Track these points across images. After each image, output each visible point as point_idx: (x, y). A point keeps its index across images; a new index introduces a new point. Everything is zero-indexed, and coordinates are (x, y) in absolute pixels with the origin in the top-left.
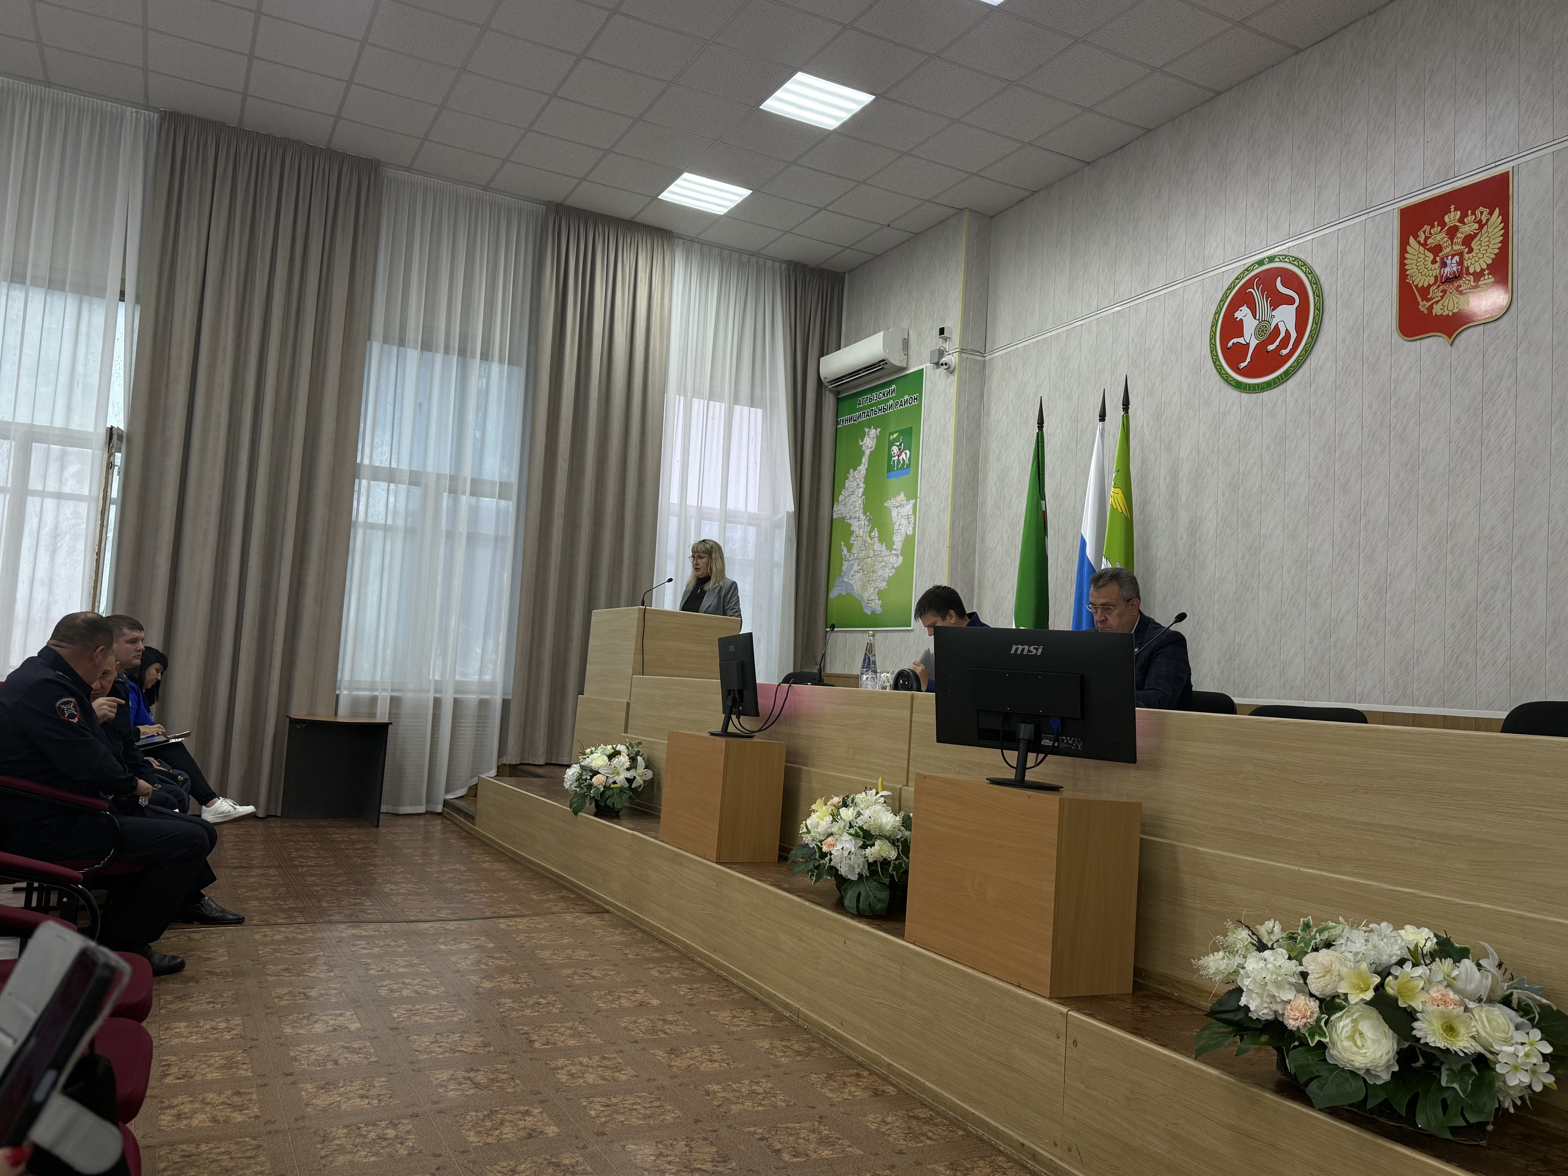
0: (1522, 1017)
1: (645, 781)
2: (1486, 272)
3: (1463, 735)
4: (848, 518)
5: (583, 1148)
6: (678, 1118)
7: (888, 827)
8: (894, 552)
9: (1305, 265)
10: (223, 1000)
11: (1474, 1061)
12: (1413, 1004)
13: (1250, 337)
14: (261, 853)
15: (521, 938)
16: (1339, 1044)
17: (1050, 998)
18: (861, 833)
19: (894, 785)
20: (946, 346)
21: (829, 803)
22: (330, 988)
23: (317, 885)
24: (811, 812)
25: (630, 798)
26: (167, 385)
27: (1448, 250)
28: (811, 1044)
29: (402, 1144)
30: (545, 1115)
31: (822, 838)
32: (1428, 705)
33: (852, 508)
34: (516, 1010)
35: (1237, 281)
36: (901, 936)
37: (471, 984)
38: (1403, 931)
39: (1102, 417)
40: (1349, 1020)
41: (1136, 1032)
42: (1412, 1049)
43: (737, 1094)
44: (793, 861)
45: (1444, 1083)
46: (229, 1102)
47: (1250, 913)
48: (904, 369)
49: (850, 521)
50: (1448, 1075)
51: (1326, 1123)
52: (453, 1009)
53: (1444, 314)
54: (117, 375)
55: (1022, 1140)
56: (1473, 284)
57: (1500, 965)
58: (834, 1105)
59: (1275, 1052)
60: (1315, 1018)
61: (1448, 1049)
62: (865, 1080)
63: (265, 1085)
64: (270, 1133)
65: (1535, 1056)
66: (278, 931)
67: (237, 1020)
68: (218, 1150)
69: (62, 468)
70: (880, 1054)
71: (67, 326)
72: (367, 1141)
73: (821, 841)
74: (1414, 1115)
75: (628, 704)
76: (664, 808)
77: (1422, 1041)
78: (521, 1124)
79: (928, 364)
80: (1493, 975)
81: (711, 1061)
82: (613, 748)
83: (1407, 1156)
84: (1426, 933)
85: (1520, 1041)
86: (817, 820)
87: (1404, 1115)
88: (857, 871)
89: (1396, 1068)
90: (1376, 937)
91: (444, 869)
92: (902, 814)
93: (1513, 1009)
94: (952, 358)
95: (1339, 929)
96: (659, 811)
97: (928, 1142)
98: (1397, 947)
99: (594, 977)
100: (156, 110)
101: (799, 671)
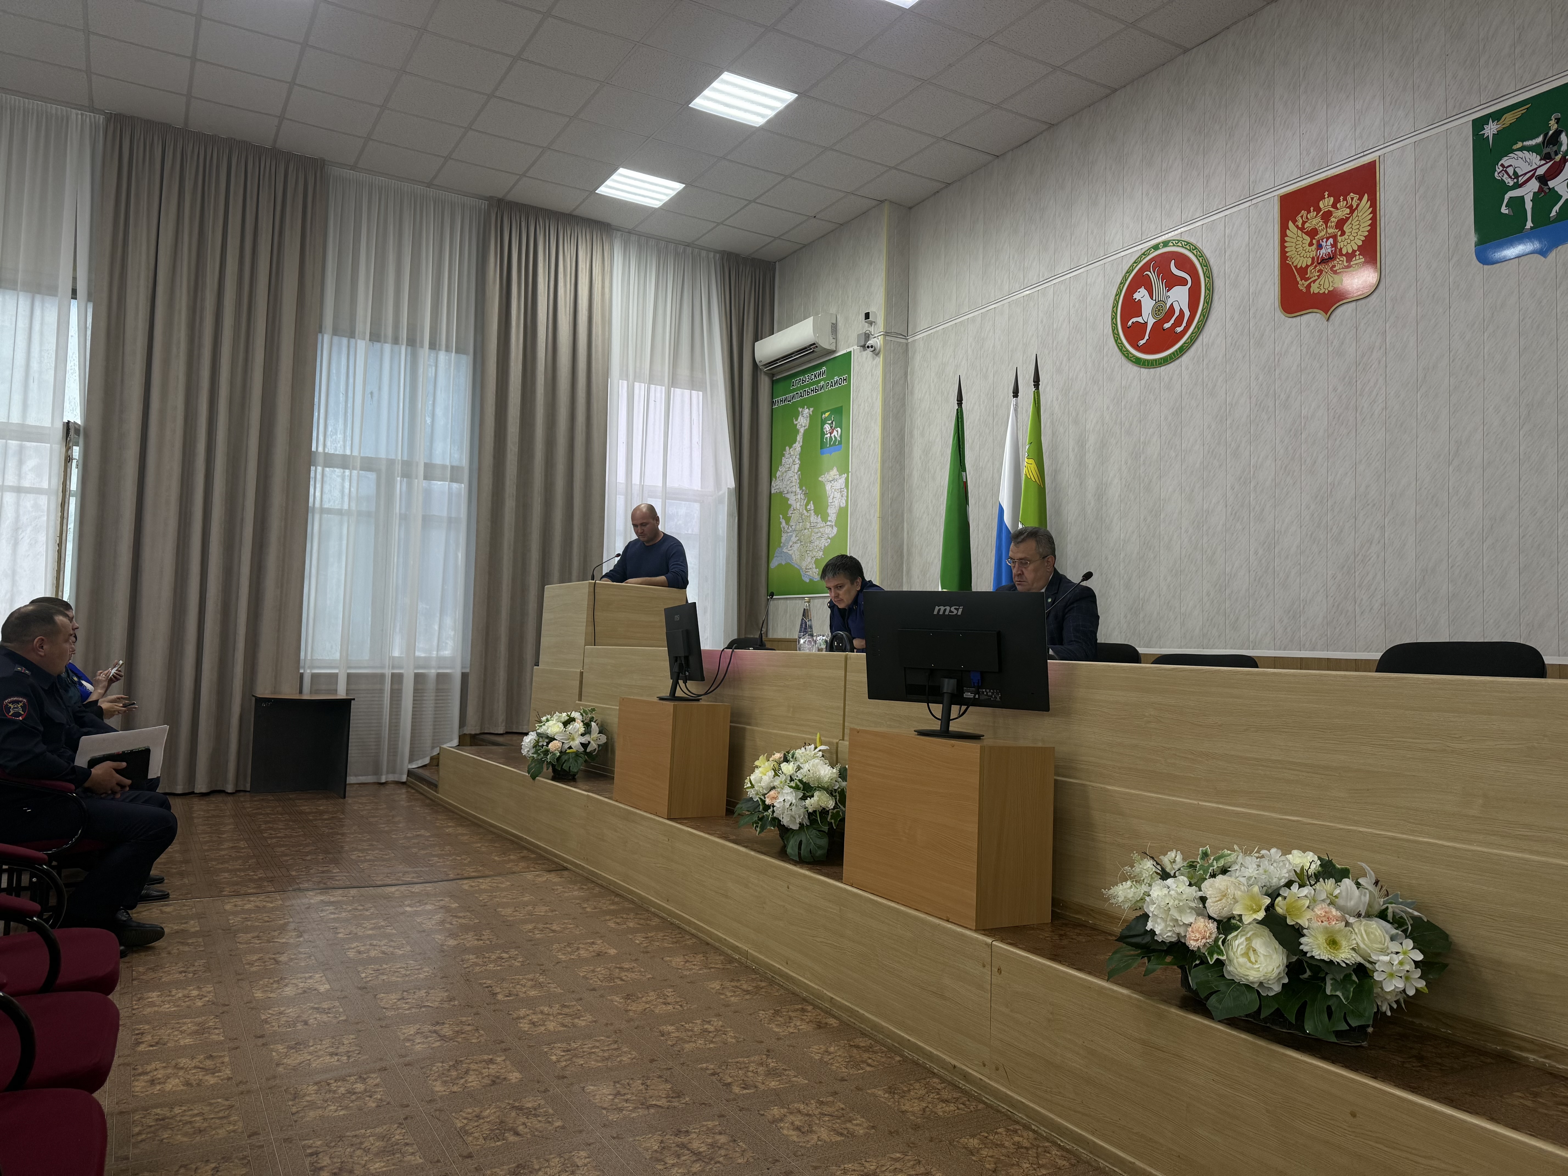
0: (1396, 929)
1: (599, 745)
2: (1358, 253)
3: (1341, 676)
4: (786, 492)
5: (544, 1092)
6: (634, 1058)
7: (826, 779)
8: (829, 523)
9: (1196, 248)
10: (195, 968)
11: (1354, 970)
12: (1299, 921)
13: (1148, 317)
14: (230, 827)
15: (484, 897)
16: (1235, 961)
17: (976, 930)
18: (801, 786)
19: (831, 740)
20: (872, 329)
21: (771, 759)
22: (300, 953)
23: (286, 855)
24: (755, 767)
25: (586, 761)
26: (122, 381)
27: (1323, 233)
28: (759, 983)
29: (371, 1097)
30: (508, 1062)
31: (765, 792)
32: (1313, 649)
33: (788, 483)
34: (479, 965)
35: (1135, 265)
36: (839, 878)
37: (437, 943)
38: (1290, 856)
39: (1016, 394)
40: (1243, 938)
41: (1054, 958)
42: (1299, 962)
43: (690, 1033)
44: (739, 814)
45: (1328, 992)
46: (201, 1066)
47: (1154, 845)
48: (834, 352)
49: (788, 496)
50: (1332, 984)
51: (1227, 1034)
52: (419, 967)
53: (1321, 292)
54: (72, 371)
55: (954, 1062)
56: (1346, 264)
57: (1376, 883)
58: (781, 1039)
59: (1180, 971)
60: (1213, 939)
61: (1331, 961)
62: (809, 1014)
63: (237, 1048)
64: (242, 1093)
65: (1409, 964)
66: (248, 900)
67: (209, 988)
68: (190, 1113)
69: (21, 462)
70: (822, 989)
71: (20, 324)
72: (337, 1096)
73: (764, 795)
74: (1303, 1022)
75: (582, 673)
76: (618, 770)
77: (1308, 955)
78: (485, 1072)
79: (856, 347)
80: (1370, 892)
81: (665, 1004)
82: (568, 715)
83: (1298, 1059)
84: (1311, 856)
85: (1394, 950)
86: (760, 775)
87: (1294, 1022)
88: (798, 820)
89: (1286, 981)
90: (1266, 862)
91: (408, 835)
92: (839, 766)
93: (1388, 922)
94: (877, 341)
95: (1234, 857)
96: (613, 772)
97: (868, 1069)
98: (1285, 871)
99: (554, 931)
100: (101, 112)
101: (743, 637)
